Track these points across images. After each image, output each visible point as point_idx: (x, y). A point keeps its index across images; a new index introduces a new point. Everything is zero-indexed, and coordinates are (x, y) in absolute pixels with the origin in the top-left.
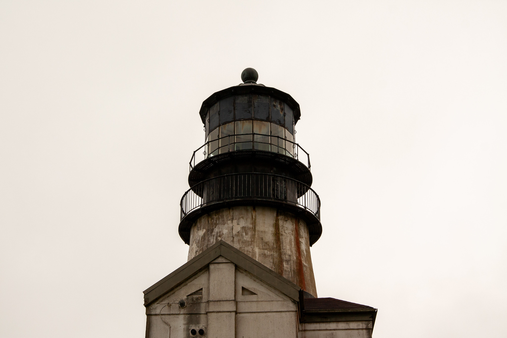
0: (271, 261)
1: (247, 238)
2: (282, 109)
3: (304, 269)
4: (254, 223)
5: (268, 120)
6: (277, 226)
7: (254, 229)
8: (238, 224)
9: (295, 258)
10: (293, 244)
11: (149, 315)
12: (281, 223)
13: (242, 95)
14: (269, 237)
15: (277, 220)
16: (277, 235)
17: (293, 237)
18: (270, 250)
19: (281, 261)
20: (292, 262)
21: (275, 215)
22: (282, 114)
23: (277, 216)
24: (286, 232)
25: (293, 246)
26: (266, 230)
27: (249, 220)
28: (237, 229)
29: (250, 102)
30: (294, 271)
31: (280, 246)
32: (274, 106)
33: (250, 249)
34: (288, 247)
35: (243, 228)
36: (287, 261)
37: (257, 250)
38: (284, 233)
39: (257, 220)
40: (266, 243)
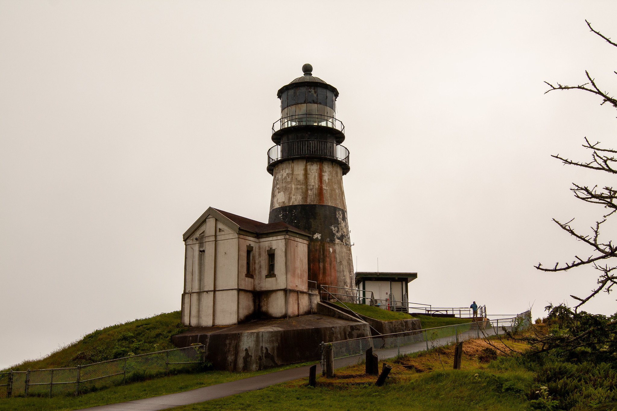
0: (301, 191)
1: (289, 180)
2: (315, 92)
3: (324, 191)
4: (293, 171)
5: (305, 102)
6: (306, 170)
7: (292, 174)
8: (285, 172)
9: (317, 186)
10: (317, 178)
11: (186, 245)
12: (308, 167)
13: (290, 89)
14: (301, 177)
15: (306, 166)
16: (306, 175)
17: (317, 174)
18: (301, 185)
19: (307, 190)
20: (315, 189)
21: (305, 163)
22: (315, 95)
23: (306, 163)
24: (312, 171)
25: (316, 179)
26: (299, 173)
27: (290, 169)
28: (285, 175)
29: (295, 93)
30: (315, 194)
31: (307, 182)
32: (310, 92)
33: (289, 186)
34: (313, 181)
35: (287, 174)
36: (311, 190)
37: (293, 186)
38: (310, 173)
39: (294, 168)
40: (299, 181)
